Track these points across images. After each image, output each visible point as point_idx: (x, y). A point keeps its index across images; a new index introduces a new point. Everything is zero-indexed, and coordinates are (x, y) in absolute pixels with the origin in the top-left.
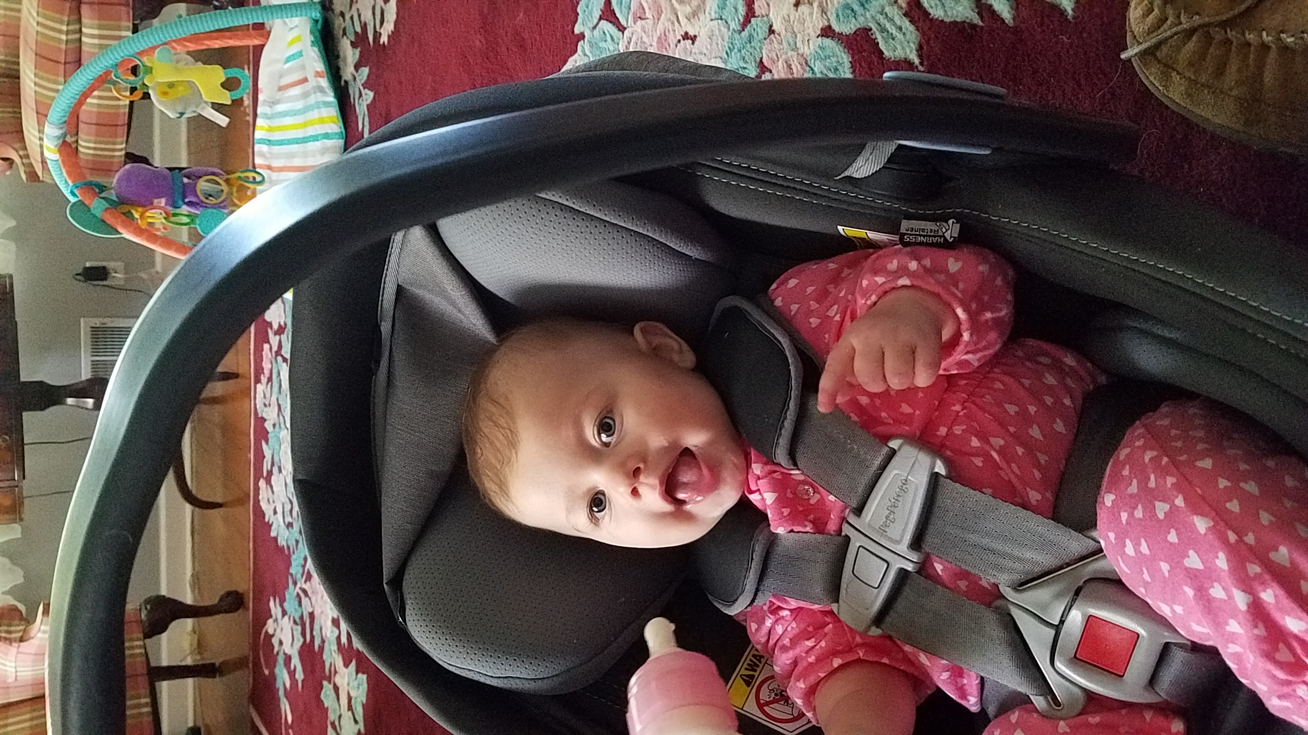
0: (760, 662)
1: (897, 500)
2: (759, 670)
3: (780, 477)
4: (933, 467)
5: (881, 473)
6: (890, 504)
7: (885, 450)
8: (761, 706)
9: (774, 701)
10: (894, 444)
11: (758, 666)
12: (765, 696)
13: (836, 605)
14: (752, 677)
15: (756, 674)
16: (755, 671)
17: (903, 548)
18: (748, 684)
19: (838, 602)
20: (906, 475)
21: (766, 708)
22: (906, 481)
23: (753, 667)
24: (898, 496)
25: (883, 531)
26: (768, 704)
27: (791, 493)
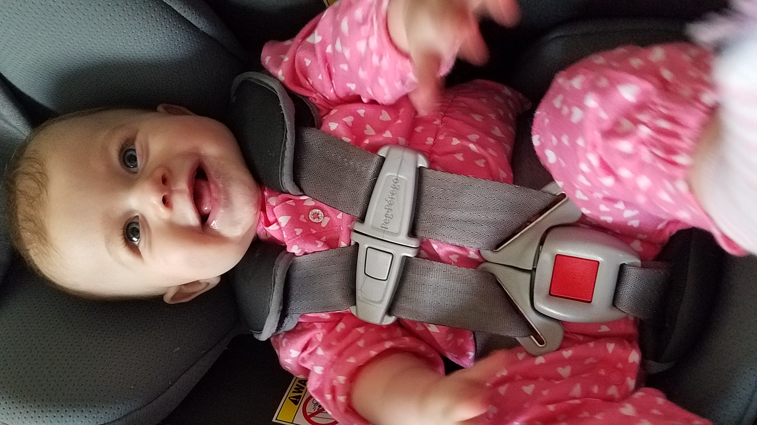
1: (392, 198)
3: (294, 204)
4: (417, 163)
5: (376, 180)
6: (387, 204)
7: (376, 159)
10: (382, 152)
13: (354, 307)
17: (403, 238)
18: (296, 403)
19: (355, 304)
20: (396, 175)
22: (397, 179)
24: (393, 194)
25: (384, 229)
27: (305, 218)
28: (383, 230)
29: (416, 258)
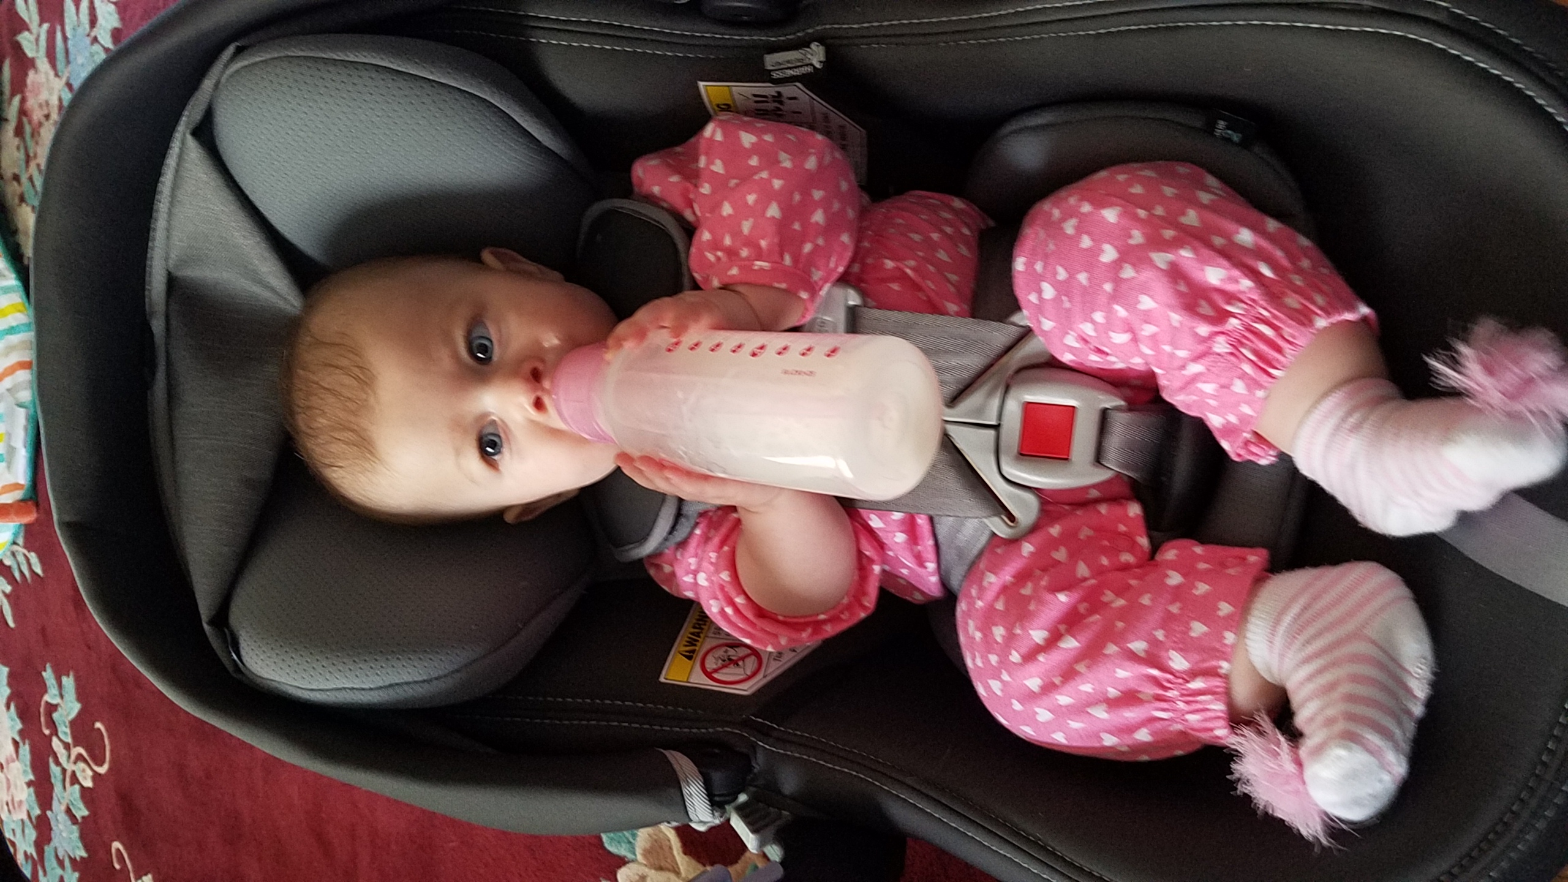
0: (699, 637)
2: (699, 644)
4: (847, 300)
8: (709, 675)
9: (724, 667)
11: (698, 641)
12: (711, 664)
14: (693, 651)
15: (697, 648)
16: (695, 645)
18: (690, 658)
21: (715, 675)
22: (822, 322)
23: (692, 642)
26: (716, 671)
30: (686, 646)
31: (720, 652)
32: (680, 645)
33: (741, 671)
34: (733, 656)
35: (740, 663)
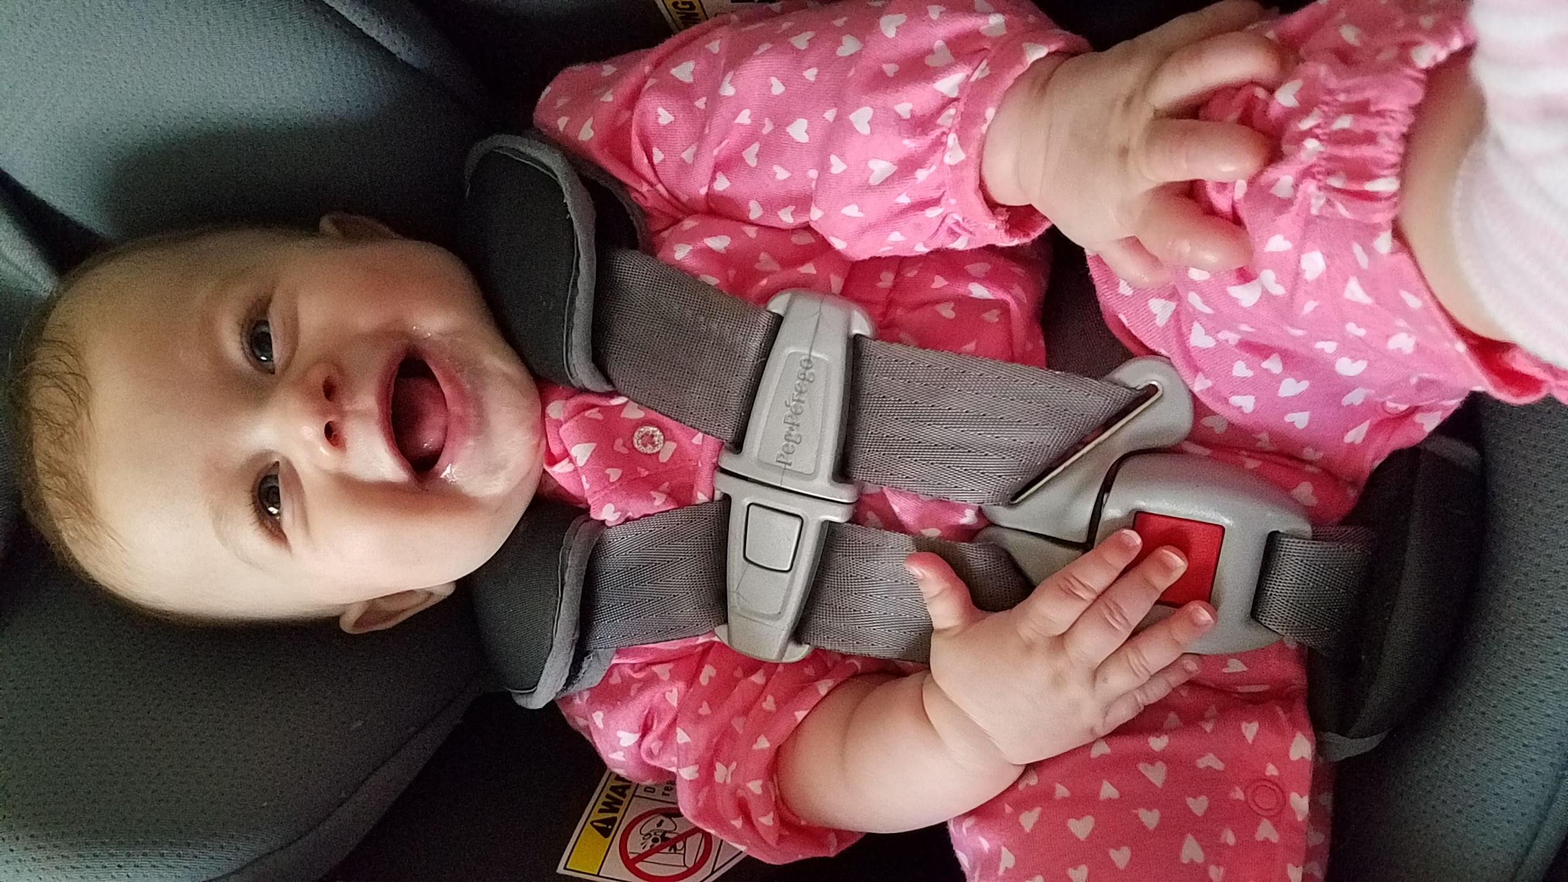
0: (624, 797)
3: (600, 417)
4: (849, 325)
5: (766, 361)
7: (764, 319)
8: (630, 864)
9: (654, 851)
10: (777, 305)
11: (621, 803)
12: (635, 846)
13: (725, 626)
14: (612, 821)
15: (619, 816)
16: (617, 811)
17: (822, 484)
18: (605, 833)
19: (726, 621)
20: (807, 351)
21: (639, 865)
22: (809, 361)
23: (612, 805)
26: (641, 857)
27: (624, 445)
28: (781, 467)
29: (850, 525)
30: (601, 811)
31: (651, 826)
32: (593, 811)
33: (677, 859)
34: (670, 832)
35: (680, 845)
